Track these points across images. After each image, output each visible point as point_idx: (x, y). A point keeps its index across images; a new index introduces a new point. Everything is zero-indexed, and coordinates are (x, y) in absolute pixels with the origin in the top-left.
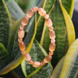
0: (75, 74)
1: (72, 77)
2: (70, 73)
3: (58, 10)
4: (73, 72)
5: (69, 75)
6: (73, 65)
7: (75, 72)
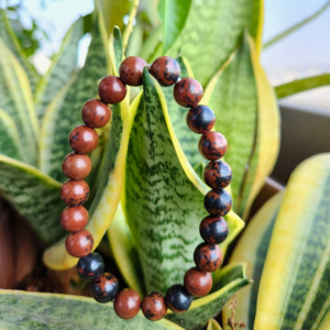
0: (312, 276)
1: (302, 287)
2: (296, 272)
3: (244, 66)
4: (305, 272)
5: (294, 281)
6: (304, 245)
7: (311, 272)
